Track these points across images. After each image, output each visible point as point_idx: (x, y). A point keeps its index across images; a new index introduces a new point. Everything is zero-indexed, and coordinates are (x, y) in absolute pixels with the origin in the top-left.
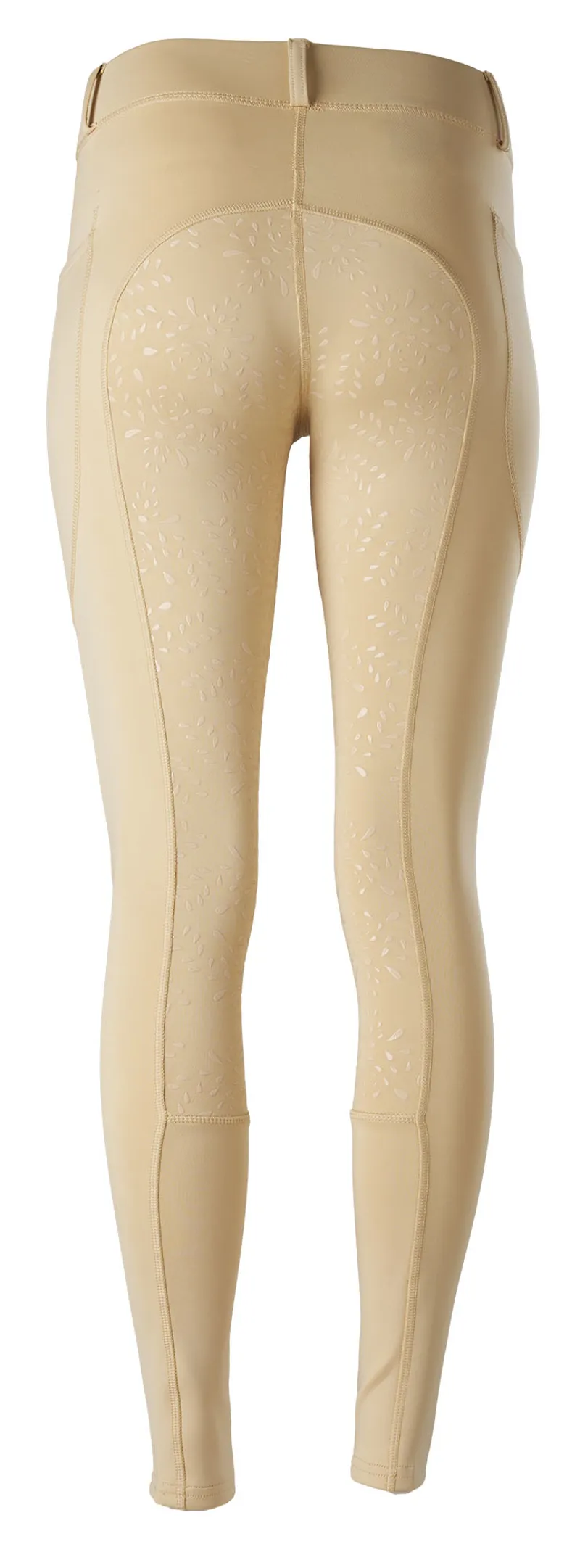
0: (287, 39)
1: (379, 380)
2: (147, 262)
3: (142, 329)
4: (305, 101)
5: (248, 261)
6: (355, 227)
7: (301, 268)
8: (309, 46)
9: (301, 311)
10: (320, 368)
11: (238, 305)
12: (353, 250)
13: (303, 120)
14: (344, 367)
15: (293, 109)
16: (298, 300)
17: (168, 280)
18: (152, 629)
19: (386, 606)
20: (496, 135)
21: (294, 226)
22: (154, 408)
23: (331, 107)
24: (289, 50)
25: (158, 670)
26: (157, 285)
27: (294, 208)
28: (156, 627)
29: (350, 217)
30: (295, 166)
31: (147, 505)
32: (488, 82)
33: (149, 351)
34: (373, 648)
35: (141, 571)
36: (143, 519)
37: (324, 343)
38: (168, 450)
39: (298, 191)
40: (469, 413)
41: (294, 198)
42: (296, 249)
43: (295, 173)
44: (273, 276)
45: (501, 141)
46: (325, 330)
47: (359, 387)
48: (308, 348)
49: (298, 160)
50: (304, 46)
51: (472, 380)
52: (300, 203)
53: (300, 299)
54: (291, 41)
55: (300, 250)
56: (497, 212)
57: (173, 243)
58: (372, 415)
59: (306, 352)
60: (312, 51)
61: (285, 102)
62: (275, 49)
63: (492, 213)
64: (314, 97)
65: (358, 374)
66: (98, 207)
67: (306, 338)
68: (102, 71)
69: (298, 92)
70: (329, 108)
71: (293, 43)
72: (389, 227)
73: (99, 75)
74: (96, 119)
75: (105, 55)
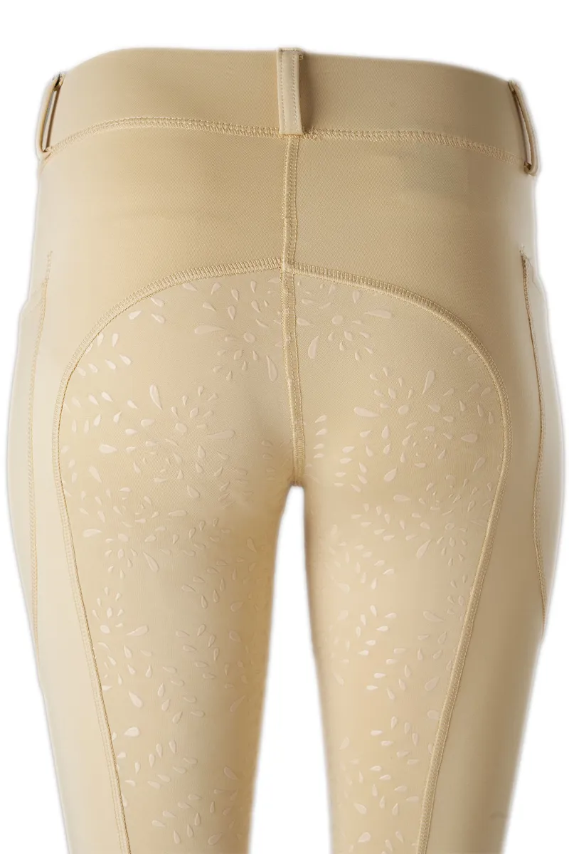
0: (277, 49)
1: (389, 476)
2: (101, 337)
3: (97, 422)
4: (298, 128)
5: (226, 339)
6: (360, 291)
7: (293, 345)
8: (302, 57)
9: (294, 399)
10: (315, 457)
11: (214, 395)
12: (359, 323)
13: (295, 151)
14: (345, 461)
15: (283, 139)
16: (289, 384)
17: (128, 361)
18: (118, 757)
19: (393, 721)
20: (524, 158)
21: (284, 292)
22: (115, 508)
23: (329, 135)
24: (278, 63)
25: (125, 804)
26: (113, 366)
27: (284, 269)
28: (121, 756)
29: (354, 279)
30: (285, 213)
31: (109, 613)
32: (514, 93)
33: (106, 449)
34: (377, 768)
35: (104, 688)
36: (105, 629)
37: (323, 432)
38: (134, 554)
39: (288, 247)
40: (494, 503)
41: (284, 256)
42: (287, 322)
43: (285, 223)
44: (259, 358)
45: (529, 167)
46: (323, 418)
47: (365, 482)
48: (302, 436)
49: (289, 205)
50: (296, 59)
51: (500, 470)
52: (292, 262)
53: (293, 384)
54: (281, 51)
55: (291, 321)
56: (527, 255)
57: (133, 315)
58: (379, 510)
59: (299, 442)
60: (306, 64)
61: (274, 130)
62: (261, 61)
63: (522, 257)
64: (308, 123)
65: (364, 470)
66: (52, 252)
67: (300, 428)
68: (60, 83)
69: (288, 116)
70: (327, 137)
71: (283, 53)
72: (405, 292)
73: (57, 87)
74: (52, 143)
75: (65, 62)
